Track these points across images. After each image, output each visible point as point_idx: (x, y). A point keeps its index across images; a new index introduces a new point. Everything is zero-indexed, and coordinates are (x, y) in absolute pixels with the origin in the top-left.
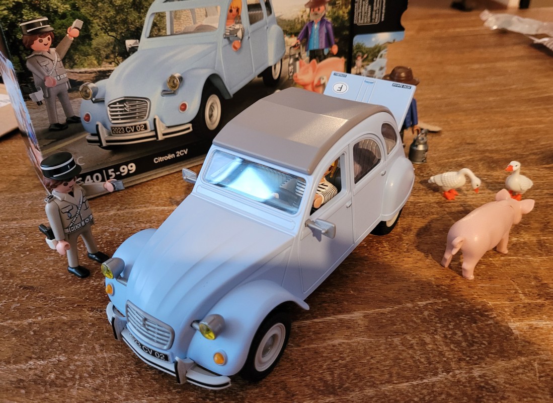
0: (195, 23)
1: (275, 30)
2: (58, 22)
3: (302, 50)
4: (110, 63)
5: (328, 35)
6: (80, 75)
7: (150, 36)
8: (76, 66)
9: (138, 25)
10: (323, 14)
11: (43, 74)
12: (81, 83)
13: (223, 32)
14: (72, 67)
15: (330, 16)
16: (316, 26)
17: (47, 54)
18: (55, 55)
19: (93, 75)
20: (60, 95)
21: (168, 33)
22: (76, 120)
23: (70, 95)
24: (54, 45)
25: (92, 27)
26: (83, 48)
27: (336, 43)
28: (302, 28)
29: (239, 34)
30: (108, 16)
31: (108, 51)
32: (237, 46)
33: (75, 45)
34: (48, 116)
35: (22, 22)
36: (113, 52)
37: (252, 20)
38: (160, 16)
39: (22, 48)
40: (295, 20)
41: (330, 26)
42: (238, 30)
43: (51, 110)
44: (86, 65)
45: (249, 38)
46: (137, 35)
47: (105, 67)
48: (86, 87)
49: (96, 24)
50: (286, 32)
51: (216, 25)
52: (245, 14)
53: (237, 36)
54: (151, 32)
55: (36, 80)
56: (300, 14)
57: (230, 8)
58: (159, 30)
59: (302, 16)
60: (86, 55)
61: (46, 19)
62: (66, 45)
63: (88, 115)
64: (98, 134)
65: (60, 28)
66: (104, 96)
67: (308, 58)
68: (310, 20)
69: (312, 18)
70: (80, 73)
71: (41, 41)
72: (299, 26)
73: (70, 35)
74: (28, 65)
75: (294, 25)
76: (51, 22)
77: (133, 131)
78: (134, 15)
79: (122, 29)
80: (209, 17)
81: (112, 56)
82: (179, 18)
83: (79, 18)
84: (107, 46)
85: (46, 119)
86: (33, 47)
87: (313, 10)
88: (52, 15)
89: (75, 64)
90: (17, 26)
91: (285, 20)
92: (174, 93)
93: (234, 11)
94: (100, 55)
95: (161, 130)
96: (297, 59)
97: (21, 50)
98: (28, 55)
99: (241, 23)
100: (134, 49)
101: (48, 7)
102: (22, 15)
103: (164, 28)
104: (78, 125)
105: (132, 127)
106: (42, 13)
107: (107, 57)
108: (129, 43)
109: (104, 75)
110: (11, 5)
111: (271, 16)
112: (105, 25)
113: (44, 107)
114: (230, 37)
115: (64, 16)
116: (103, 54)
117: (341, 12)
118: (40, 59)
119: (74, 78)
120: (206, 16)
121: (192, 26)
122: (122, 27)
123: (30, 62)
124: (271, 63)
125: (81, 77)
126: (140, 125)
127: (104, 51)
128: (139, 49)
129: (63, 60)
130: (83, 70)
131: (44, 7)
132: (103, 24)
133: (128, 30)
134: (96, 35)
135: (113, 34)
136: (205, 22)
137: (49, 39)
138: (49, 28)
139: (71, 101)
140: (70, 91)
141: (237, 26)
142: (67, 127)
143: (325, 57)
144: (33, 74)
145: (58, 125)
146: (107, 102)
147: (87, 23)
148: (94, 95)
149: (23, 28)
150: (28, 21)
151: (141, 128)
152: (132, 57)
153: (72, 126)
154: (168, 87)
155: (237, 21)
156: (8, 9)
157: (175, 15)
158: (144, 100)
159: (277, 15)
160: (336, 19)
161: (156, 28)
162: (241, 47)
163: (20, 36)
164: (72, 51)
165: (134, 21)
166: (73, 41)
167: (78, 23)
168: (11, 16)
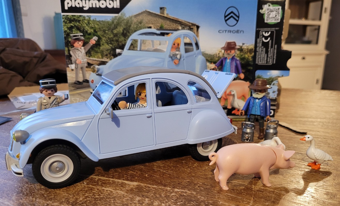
0: (153, 47)
1: (201, 58)
2: (87, 36)
4: (107, 58)
6: (93, 61)
8: (91, 57)
9: (123, 43)
10: (233, 55)
11: (76, 57)
12: (92, 65)
14: (89, 57)
15: (238, 57)
17: (79, 49)
18: (83, 50)
19: (99, 62)
20: (82, 68)
21: (139, 49)
22: (87, 81)
23: (87, 69)
24: (83, 46)
25: (102, 41)
26: (96, 49)
27: (243, 73)
28: (218, 60)
29: (178, 57)
30: (110, 37)
31: (107, 52)
32: (177, 62)
33: (93, 47)
35: (72, 34)
36: (110, 54)
37: (187, 51)
38: (136, 41)
39: (70, 44)
40: (214, 55)
41: (238, 62)
42: (178, 54)
43: (77, 74)
44: (96, 57)
45: (184, 59)
46: (122, 47)
47: (105, 59)
48: (94, 67)
49: (104, 40)
50: (207, 60)
51: (165, 50)
52: (182, 47)
53: (177, 57)
54: (130, 47)
55: (73, 59)
56: (218, 52)
57: (174, 43)
58: (134, 47)
59: (219, 54)
60: (97, 52)
61: (82, 34)
62: (88, 47)
63: (93, 80)
65: (87, 39)
66: (102, 73)
68: (224, 57)
69: (226, 56)
70: (93, 60)
71: (78, 43)
72: (217, 59)
73: (91, 43)
74: (71, 52)
75: (214, 58)
76: (84, 36)
78: (122, 38)
79: (115, 44)
80: (161, 46)
81: (109, 55)
82: (145, 44)
83: (97, 36)
84: (107, 50)
85: (74, 78)
86: (75, 45)
87: (227, 52)
88: (85, 33)
89: (91, 56)
90: (70, 35)
91: (207, 54)
93: (176, 45)
94: (103, 54)
97: (69, 46)
98: (72, 48)
99: (180, 51)
100: (120, 54)
101: (84, 29)
102: (72, 31)
103: (137, 47)
104: (88, 84)
106: (81, 31)
107: (107, 55)
108: (118, 51)
109: (104, 63)
110: (69, 27)
111: (198, 51)
112: (108, 41)
113: (74, 72)
114: (173, 57)
115: (90, 34)
116: (105, 53)
117: (246, 56)
118: (76, 51)
119: (90, 62)
120: (160, 44)
125: (93, 62)
127: (106, 52)
128: (122, 54)
129: (86, 53)
130: (94, 59)
131: (82, 29)
132: (107, 40)
134: (103, 44)
135: (111, 45)
136: (159, 47)
137: (82, 43)
138: (82, 38)
139: (86, 72)
140: (87, 67)
141: (177, 53)
142: (82, 84)
144: (72, 57)
145: (78, 82)
147: (100, 38)
148: (98, 71)
149: (72, 37)
150: (74, 34)
152: (119, 57)
153: (85, 84)
155: (178, 50)
156: (68, 28)
157: (143, 42)
159: (202, 51)
160: (242, 59)
161: (132, 46)
162: (179, 63)
163: (70, 40)
164: (91, 50)
165: (122, 41)
166: (92, 46)
167: (95, 38)
168: (68, 31)
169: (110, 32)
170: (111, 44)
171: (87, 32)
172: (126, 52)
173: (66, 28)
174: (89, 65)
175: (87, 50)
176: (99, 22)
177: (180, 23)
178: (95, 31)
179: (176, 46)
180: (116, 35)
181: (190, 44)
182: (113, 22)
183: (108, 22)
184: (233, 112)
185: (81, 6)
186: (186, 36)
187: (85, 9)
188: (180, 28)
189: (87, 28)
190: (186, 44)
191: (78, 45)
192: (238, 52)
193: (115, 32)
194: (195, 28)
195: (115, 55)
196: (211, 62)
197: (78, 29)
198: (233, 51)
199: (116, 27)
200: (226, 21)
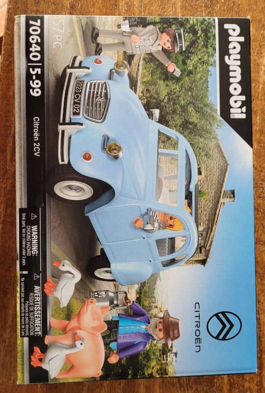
0: (165, 178)
1: (147, 271)
2: (181, 58)
3: (120, 310)
4: (142, 92)
5: (132, 345)
6: (137, 65)
7: (159, 132)
8: (145, 62)
9: (171, 123)
10: (155, 337)
11: (142, 36)
12: (130, 64)
13: (153, 208)
14: (144, 59)
15: (151, 346)
16: (143, 327)
18: (156, 49)
19: (135, 75)
21: (160, 151)
22: (98, 51)
23: (121, 52)
25: (174, 83)
27: (120, 360)
29: (149, 227)
31: (153, 92)
32: (138, 224)
34: (107, 29)
35: (184, 31)
36: (151, 97)
37: (159, 242)
38: (175, 145)
40: (153, 297)
41: (141, 348)
42: (153, 225)
43: (111, 33)
44: (145, 71)
45: (144, 238)
46: (162, 120)
48: (126, 67)
49: (175, 87)
50: (143, 285)
51: (160, 201)
52: (167, 234)
53: (147, 223)
54: (163, 134)
55: (139, 29)
56: (159, 304)
57: (174, 217)
59: (156, 307)
61: (184, 49)
62: (162, 58)
63: (100, 62)
64: (80, 67)
65: (176, 58)
66: (115, 81)
67: (110, 318)
68: (151, 318)
69: (153, 321)
70: (139, 65)
71: (168, 41)
73: (170, 64)
74: (151, 27)
75: (149, 297)
76: (181, 52)
77: (75, 100)
78: (179, 120)
80: (169, 193)
83: (181, 75)
84: (157, 93)
85: (104, 27)
86: (164, 34)
87: (160, 322)
88: (186, 54)
89: (146, 63)
90: (181, 27)
91: (155, 283)
92: (104, 148)
93: (171, 222)
94: (150, 85)
95: (69, 130)
96: (111, 302)
98: (159, 29)
99: (159, 229)
101: (193, 53)
102: (189, 33)
103: (165, 147)
104: (94, 52)
105: (80, 100)
107: (148, 90)
109: (133, 85)
110: (196, 27)
111: (161, 265)
114: (148, 215)
115: (184, 63)
118: (155, 36)
119: (135, 58)
120: (170, 191)
121: (163, 174)
122: (170, 109)
123: (153, 29)
124: (113, 266)
125: (135, 65)
126: (79, 108)
128: (150, 120)
129: (151, 54)
130: (141, 68)
132: (175, 93)
133: (167, 113)
135: (166, 100)
136: (165, 189)
137: (169, 47)
138: (177, 50)
139: (116, 51)
140: (125, 53)
141: (156, 225)
142: (93, 42)
143: (106, 345)
144: (143, 28)
145: (97, 35)
146: (109, 82)
147: (177, 80)
148: (117, 72)
149: (179, 31)
150: (184, 36)
151: (76, 109)
152: (144, 113)
153: (93, 46)
154: (110, 143)
155: (161, 225)
158: (103, 116)
159: (161, 273)
161: (166, 139)
162: (136, 228)
164: (157, 63)
166: (165, 66)
167: (178, 73)
169: (189, 98)
170: (169, 100)
171: (188, 58)
172: (155, 126)
173: (194, 23)
174: (130, 58)
175: (156, 56)
176: (207, 81)
177: (210, 229)
178: (190, 73)
179: (168, 222)
180: (184, 109)
181: (172, 249)
182: (206, 105)
183: (206, 96)
184: (37, 349)
185: (231, 51)
186: (187, 239)
187: (226, 57)
188: (201, 228)
189: (195, 59)
190: (172, 240)
191: (165, 41)
192: (160, 346)
193: (190, 109)
194: (201, 257)
195: (148, 107)
196: (139, 292)
197: (193, 43)
198: (161, 335)
199: (198, 110)
200: (217, 315)
